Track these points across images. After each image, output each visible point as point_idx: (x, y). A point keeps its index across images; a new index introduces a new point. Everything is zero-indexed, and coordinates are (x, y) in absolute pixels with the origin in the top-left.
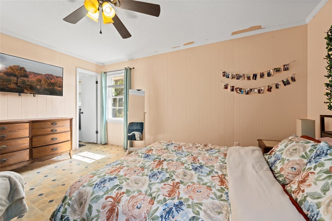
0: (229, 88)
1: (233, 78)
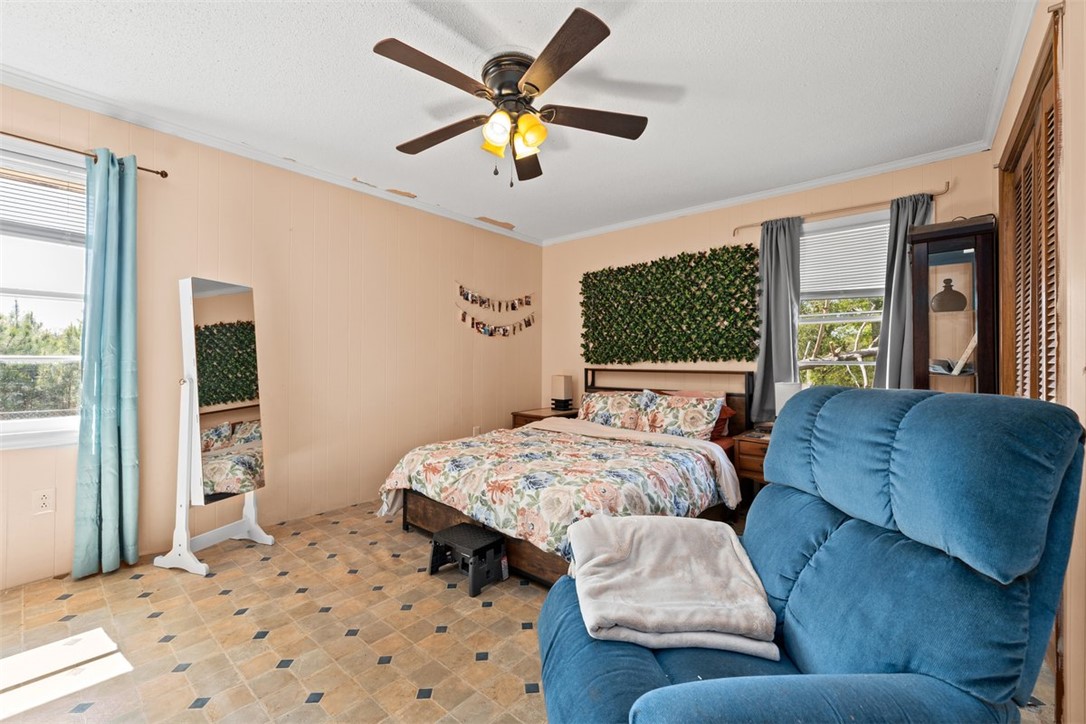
0: (469, 320)
1: (473, 301)
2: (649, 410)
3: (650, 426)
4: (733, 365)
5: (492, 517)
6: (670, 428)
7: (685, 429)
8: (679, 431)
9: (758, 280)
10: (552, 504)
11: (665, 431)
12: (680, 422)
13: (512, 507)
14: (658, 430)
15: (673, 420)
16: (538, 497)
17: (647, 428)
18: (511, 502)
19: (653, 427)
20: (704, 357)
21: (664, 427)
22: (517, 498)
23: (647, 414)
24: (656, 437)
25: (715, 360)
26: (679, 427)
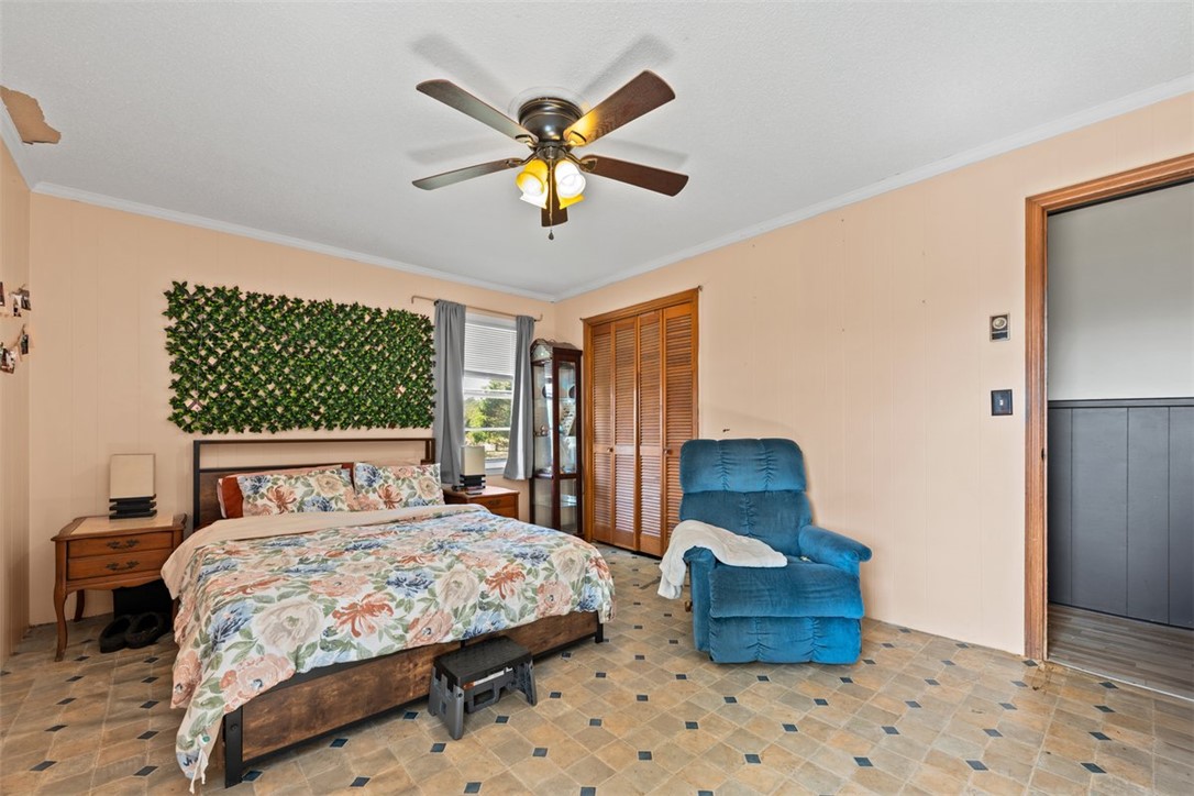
2: (376, 485)
3: (385, 503)
4: (410, 432)
5: (503, 616)
6: (411, 500)
7: (427, 499)
8: (421, 501)
9: (433, 352)
10: (568, 566)
11: (406, 505)
12: (419, 492)
13: (526, 590)
14: (396, 505)
15: (410, 491)
16: (552, 566)
17: (382, 506)
18: (524, 586)
19: (389, 502)
20: (381, 424)
21: (404, 500)
22: (530, 579)
23: (375, 491)
24: (399, 512)
25: (392, 426)
26: (420, 497)
